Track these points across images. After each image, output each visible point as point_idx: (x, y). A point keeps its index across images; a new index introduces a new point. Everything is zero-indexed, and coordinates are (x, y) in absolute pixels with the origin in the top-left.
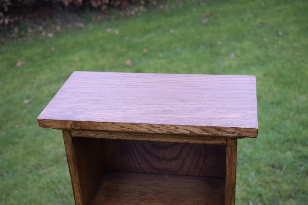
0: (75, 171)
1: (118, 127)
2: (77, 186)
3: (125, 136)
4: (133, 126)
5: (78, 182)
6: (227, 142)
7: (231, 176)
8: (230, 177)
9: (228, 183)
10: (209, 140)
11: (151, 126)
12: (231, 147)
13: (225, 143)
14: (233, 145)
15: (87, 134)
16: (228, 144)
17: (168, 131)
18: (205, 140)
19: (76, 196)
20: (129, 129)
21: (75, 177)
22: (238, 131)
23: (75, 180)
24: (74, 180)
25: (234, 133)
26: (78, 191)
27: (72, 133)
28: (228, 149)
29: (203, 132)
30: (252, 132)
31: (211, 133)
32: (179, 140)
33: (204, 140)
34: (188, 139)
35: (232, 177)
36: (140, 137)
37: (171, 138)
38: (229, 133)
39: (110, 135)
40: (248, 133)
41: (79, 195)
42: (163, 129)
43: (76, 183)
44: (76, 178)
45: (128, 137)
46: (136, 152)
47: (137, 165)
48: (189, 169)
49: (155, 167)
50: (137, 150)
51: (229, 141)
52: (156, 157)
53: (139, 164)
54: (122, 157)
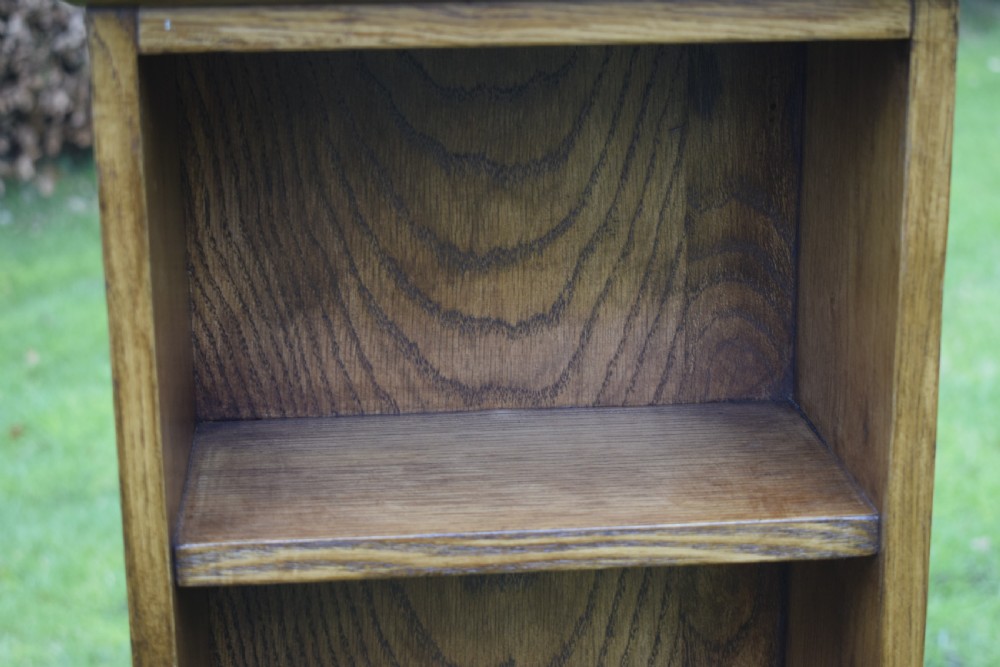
2: (144, 359)
3: (423, 26)
6: (913, 21)
7: (926, 213)
8: (923, 220)
9: (912, 250)
10: (832, 18)
12: (932, 47)
13: (907, 27)
14: (941, 34)
15: (226, 31)
16: (920, 35)
18: (816, 19)
19: (132, 425)
21: (135, 304)
23: (135, 326)
24: (126, 325)
26: (145, 391)
27: (143, 29)
28: (919, 59)
32: (693, 24)
34: (733, 16)
35: (932, 216)
36: (502, 26)
37: (652, 16)
39: (340, 27)
41: (147, 418)
43: (136, 344)
44: (139, 311)
45: (439, 27)
46: (354, 300)
47: (358, 376)
48: (609, 374)
49: (447, 375)
50: (362, 289)
51: (922, 17)
52: (452, 317)
53: (367, 366)
54: (281, 334)
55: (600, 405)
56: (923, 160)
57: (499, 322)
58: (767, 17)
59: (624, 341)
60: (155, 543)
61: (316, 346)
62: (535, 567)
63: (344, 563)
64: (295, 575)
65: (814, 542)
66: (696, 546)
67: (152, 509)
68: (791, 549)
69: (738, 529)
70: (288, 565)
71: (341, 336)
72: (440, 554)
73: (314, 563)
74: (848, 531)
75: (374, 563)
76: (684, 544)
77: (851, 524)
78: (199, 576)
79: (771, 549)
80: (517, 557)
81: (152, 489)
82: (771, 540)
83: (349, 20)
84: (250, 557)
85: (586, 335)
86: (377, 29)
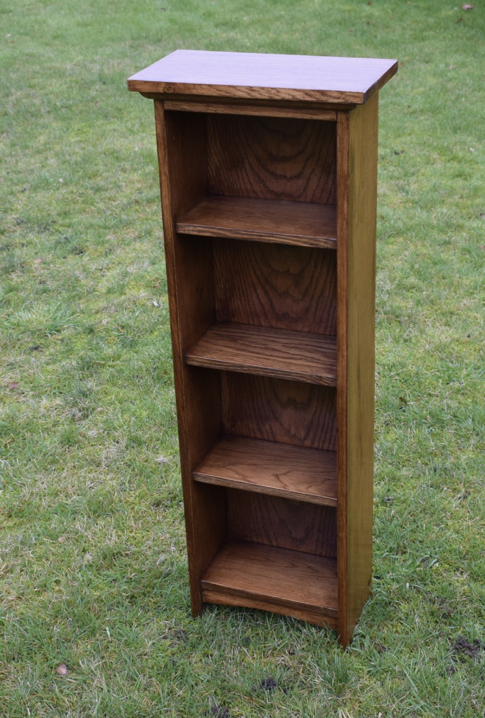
0: (165, 158)
1: (215, 91)
2: (166, 179)
4: (231, 89)
5: (168, 173)
6: (337, 117)
10: (317, 115)
11: (251, 89)
12: (342, 124)
13: (335, 119)
14: (344, 121)
15: (182, 107)
16: (339, 120)
17: (269, 95)
19: (164, 193)
20: (226, 93)
22: (344, 96)
24: (162, 171)
25: (339, 98)
26: (166, 186)
27: (165, 105)
28: (339, 126)
29: (306, 96)
30: (358, 97)
31: (314, 98)
33: (312, 114)
36: (241, 110)
38: (334, 98)
39: (207, 108)
40: (353, 98)
42: (263, 94)
44: (165, 167)
46: (248, 166)
47: (249, 187)
48: (314, 194)
49: (272, 189)
50: (249, 163)
51: (339, 116)
52: (273, 174)
53: (251, 184)
54: (229, 173)
55: (312, 202)
56: (341, 151)
57: (285, 177)
58: (301, 113)
59: (317, 186)
60: (169, 221)
61: (238, 177)
62: (255, 240)
63: (212, 233)
64: (201, 234)
65: (322, 244)
66: (293, 240)
67: (168, 214)
68: (317, 245)
69: (303, 238)
70: (200, 231)
71: (245, 175)
72: (234, 233)
73: (205, 232)
74: (330, 242)
75: (219, 234)
76: (290, 240)
77: (331, 240)
78: (181, 231)
79: (311, 244)
80: (251, 237)
81: (168, 209)
82: (311, 242)
83: (208, 106)
84: (191, 228)
85: (308, 183)
86: (214, 109)
